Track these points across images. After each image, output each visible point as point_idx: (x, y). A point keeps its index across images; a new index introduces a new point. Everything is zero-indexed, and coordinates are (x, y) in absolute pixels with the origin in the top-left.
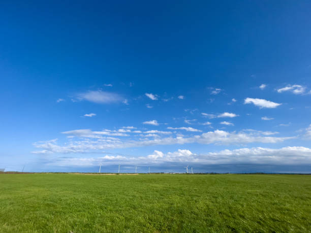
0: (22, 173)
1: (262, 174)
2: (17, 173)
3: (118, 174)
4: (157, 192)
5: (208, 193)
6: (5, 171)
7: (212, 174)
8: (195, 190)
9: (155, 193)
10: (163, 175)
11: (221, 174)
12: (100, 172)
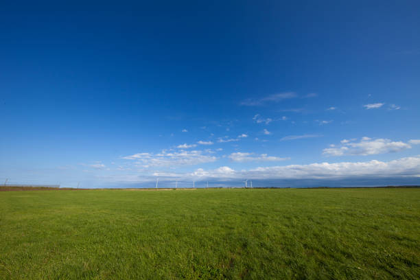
0: (77, 189)
1: (326, 188)
2: (72, 189)
3: (175, 189)
4: (213, 209)
5: (276, 211)
6: (60, 187)
7: (272, 188)
8: (258, 207)
9: (211, 211)
10: (221, 189)
11: (282, 188)
12: (157, 187)
